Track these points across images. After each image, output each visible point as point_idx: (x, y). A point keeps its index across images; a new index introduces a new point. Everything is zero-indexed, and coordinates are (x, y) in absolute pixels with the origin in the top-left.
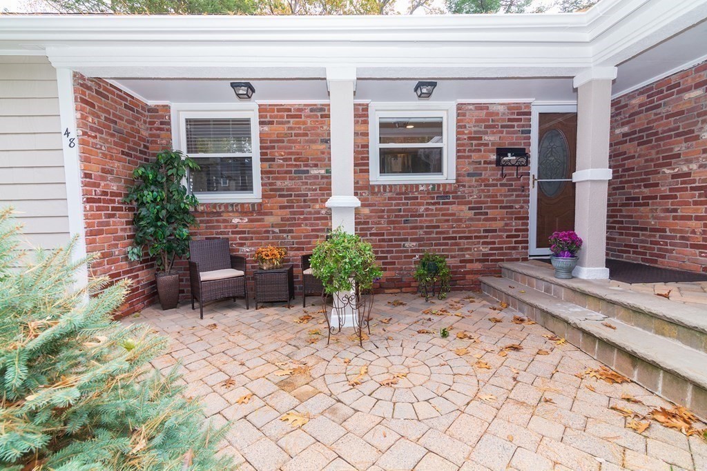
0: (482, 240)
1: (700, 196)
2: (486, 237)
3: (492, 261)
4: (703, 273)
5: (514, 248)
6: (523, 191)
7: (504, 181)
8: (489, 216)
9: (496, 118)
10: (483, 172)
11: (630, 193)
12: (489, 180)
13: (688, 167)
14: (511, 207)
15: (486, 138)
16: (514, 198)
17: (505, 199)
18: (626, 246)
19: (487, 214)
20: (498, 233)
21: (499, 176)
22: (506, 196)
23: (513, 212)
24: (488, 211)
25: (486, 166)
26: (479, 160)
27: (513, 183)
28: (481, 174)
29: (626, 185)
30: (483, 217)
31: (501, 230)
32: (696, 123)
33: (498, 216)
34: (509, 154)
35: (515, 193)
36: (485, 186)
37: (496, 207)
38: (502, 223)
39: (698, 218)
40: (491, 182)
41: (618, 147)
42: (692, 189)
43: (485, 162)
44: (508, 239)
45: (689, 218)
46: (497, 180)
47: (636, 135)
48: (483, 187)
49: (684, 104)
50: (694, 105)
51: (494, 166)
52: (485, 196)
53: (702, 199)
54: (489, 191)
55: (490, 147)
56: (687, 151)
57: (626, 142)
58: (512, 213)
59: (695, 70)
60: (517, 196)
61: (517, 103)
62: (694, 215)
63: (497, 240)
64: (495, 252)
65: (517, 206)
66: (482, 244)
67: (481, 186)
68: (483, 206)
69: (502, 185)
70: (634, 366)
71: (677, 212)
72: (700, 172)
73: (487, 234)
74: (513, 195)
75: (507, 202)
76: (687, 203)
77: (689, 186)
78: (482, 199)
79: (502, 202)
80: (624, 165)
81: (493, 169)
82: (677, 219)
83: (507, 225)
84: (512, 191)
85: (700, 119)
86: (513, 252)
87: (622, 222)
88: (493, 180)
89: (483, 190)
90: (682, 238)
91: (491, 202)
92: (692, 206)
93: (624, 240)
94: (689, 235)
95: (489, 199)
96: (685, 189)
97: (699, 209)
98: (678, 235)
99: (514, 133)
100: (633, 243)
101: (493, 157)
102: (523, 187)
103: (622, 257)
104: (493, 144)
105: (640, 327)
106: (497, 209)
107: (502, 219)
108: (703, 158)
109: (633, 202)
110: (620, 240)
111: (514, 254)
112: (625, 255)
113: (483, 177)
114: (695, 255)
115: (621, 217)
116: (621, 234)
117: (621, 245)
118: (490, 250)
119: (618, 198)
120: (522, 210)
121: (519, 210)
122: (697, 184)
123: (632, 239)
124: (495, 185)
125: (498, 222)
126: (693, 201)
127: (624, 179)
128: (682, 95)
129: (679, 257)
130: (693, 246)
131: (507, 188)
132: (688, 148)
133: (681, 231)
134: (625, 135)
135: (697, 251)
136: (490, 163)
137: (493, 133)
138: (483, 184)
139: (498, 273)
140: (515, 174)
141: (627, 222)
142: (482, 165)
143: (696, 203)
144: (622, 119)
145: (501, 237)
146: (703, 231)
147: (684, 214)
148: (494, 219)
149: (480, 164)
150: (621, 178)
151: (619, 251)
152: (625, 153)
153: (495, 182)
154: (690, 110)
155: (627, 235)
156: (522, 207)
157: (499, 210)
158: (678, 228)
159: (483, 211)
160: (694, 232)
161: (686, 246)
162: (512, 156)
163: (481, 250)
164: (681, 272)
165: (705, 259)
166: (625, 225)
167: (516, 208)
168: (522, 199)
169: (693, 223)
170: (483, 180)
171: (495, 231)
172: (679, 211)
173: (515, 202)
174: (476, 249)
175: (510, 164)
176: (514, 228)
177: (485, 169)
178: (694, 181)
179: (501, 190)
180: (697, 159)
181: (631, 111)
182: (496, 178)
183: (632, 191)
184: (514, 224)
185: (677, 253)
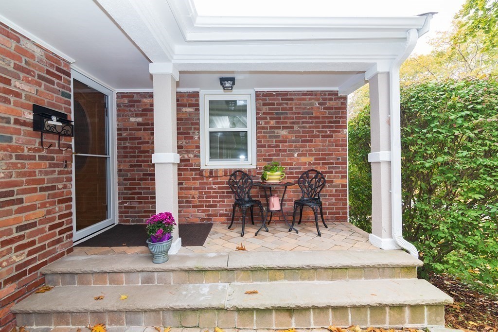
0: (14, 246)
1: (196, 174)
2: (22, 237)
3: (31, 270)
4: (201, 222)
5: (59, 241)
6: (66, 166)
7: (44, 153)
8: (24, 205)
9: (31, 61)
10: (14, 137)
11: (147, 170)
12: (23, 150)
13: (188, 155)
14: (53, 188)
15: (18, 84)
16: (56, 175)
17: (46, 177)
18: (145, 212)
19: (21, 201)
20: (39, 227)
21: (37, 145)
22: (47, 173)
23: (56, 194)
24: (24, 196)
25: (18, 127)
26: (7, 116)
27: (55, 156)
28: (11, 138)
29: (143, 164)
30: (15, 207)
31: (42, 222)
32: (191, 129)
33: (37, 202)
34: (54, 118)
35: (57, 169)
36: (18, 157)
37: (34, 190)
38: (44, 210)
39: (195, 189)
40: (26, 152)
41: (133, 132)
42: (191, 170)
43: (17, 122)
44: (51, 232)
45: (190, 189)
46: (35, 150)
47: (149, 127)
48: (14, 160)
49: (183, 114)
50: (189, 117)
51: (31, 129)
52: (19, 174)
53: (197, 177)
54: (23, 166)
55: (23, 100)
56: (187, 145)
57: (140, 130)
58: (54, 196)
59: (188, 95)
60: (60, 173)
61: (56, 55)
62: (193, 186)
63: (36, 238)
64: (34, 256)
65: (60, 186)
66: (15, 251)
67: (11, 157)
68: (15, 189)
69: (41, 158)
70: (291, 317)
71: (183, 185)
72: (195, 160)
73: (22, 233)
74: (55, 171)
75: (49, 181)
76: (188, 179)
77: (189, 168)
78: (13, 179)
79: (42, 181)
80: (140, 148)
81: (28, 134)
82: (183, 190)
83: (49, 212)
84: (54, 167)
85: (193, 127)
86: (57, 246)
87: (140, 193)
88: (30, 150)
89: (14, 165)
90: (187, 202)
91: (28, 183)
92: (191, 181)
93: (143, 207)
94: (190, 199)
95: (24, 179)
96: (187, 170)
97: (195, 183)
98: (184, 200)
99: (54, 91)
100: (151, 209)
101: (29, 116)
102: (66, 162)
103: (142, 221)
104: (28, 97)
105: (258, 281)
106: (36, 192)
107: (43, 205)
108: (196, 151)
109: (150, 177)
110: (139, 208)
111: (59, 248)
112: (144, 219)
113: (13, 143)
114: (195, 212)
115: (139, 189)
116: (140, 203)
117: (139, 212)
118: (28, 256)
119: (136, 174)
120: (65, 190)
121: (62, 190)
122: (193, 167)
123: (151, 205)
124: (32, 158)
125: (38, 210)
126: (192, 178)
127: (140, 159)
128: (181, 108)
129: (186, 215)
130: (194, 207)
131: (47, 162)
132: (187, 143)
133: (186, 197)
134: (139, 124)
135: (196, 209)
136: (25, 124)
137: (28, 82)
138: (14, 154)
139: (40, 285)
140: (57, 145)
141: (145, 193)
142: (12, 125)
143: (194, 179)
144: (135, 111)
145: (42, 231)
146: (199, 196)
147: (187, 186)
148: (33, 208)
149: (8, 122)
150: (138, 158)
151: (139, 217)
152: (140, 138)
153: (31, 153)
154: (187, 119)
155: (145, 203)
156: (65, 187)
157: (39, 193)
158: (184, 195)
159: (15, 197)
160: (193, 197)
161: (189, 207)
162: (58, 121)
163: (15, 262)
164: (187, 224)
165: (201, 213)
166: (143, 195)
167: (58, 189)
168: (65, 176)
169: (193, 192)
170: (15, 149)
171: (34, 225)
172: (184, 184)
173: (58, 180)
174: (4, 264)
175: (55, 131)
176: (57, 215)
177: (18, 132)
178: (192, 165)
179: (40, 165)
180: (193, 151)
181: (144, 108)
182: (33, 147)
183: (148, 169)
184: (57, 209)
185: (184, 212)
